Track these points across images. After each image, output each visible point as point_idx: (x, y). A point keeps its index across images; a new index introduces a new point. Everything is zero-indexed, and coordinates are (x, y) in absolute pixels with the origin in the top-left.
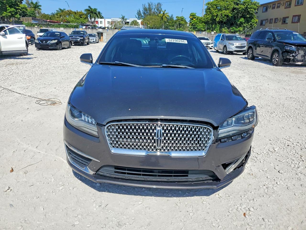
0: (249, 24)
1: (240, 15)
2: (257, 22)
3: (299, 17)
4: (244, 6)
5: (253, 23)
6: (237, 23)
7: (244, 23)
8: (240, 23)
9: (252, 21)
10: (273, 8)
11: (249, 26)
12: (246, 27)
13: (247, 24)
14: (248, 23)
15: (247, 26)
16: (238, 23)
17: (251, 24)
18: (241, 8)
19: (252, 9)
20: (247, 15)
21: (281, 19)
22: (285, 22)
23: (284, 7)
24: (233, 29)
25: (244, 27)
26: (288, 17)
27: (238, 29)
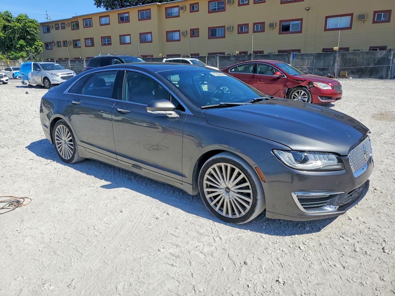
0: (33, 47)
1: (17, 36)
2: (42, 45)
3: (92, 40)
4: (21, 24)
5: (38, 46)
6: (15, 46)
7: (26, 46)
8: (19, 46)
9: (36, 44)
10: (57, 28)
11: (34, 50)
12: (30, 52)
13: (30, 48)
14: (31, 46)
15: (30, 49)
16: (18, 46)
17: (36, 48)
18: (16, 26)
19: (31, 29)
20: (27, 36)
21: (71, 42)
22: (76, 45)
23: (70, 28)
24: (12, 54)
25: (27, 51)
26: (79, 40)
27: (20, 54)
